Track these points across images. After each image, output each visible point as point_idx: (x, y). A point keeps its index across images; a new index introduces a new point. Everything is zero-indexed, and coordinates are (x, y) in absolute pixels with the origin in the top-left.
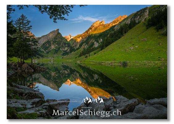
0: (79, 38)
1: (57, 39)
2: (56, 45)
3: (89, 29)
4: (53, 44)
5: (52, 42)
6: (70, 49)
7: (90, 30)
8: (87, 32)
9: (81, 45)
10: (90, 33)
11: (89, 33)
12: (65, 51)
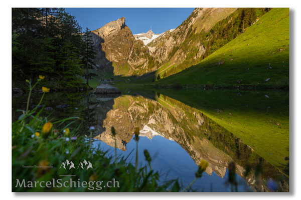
0: (168, 39)
1: (120, 40)
2: (120, 54)
3: (190, 17)
4: (112, 51)
5: (110, 47)
6: (149, 62)
7: (194, 19)
8: (185, 24)
9: (171, 55)
10: (192, 26)
11: (189, 26)
12: (138, 67)
